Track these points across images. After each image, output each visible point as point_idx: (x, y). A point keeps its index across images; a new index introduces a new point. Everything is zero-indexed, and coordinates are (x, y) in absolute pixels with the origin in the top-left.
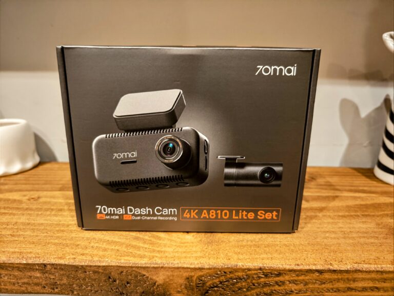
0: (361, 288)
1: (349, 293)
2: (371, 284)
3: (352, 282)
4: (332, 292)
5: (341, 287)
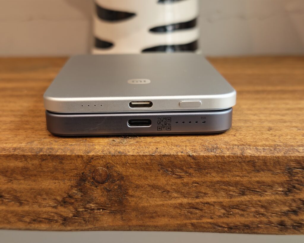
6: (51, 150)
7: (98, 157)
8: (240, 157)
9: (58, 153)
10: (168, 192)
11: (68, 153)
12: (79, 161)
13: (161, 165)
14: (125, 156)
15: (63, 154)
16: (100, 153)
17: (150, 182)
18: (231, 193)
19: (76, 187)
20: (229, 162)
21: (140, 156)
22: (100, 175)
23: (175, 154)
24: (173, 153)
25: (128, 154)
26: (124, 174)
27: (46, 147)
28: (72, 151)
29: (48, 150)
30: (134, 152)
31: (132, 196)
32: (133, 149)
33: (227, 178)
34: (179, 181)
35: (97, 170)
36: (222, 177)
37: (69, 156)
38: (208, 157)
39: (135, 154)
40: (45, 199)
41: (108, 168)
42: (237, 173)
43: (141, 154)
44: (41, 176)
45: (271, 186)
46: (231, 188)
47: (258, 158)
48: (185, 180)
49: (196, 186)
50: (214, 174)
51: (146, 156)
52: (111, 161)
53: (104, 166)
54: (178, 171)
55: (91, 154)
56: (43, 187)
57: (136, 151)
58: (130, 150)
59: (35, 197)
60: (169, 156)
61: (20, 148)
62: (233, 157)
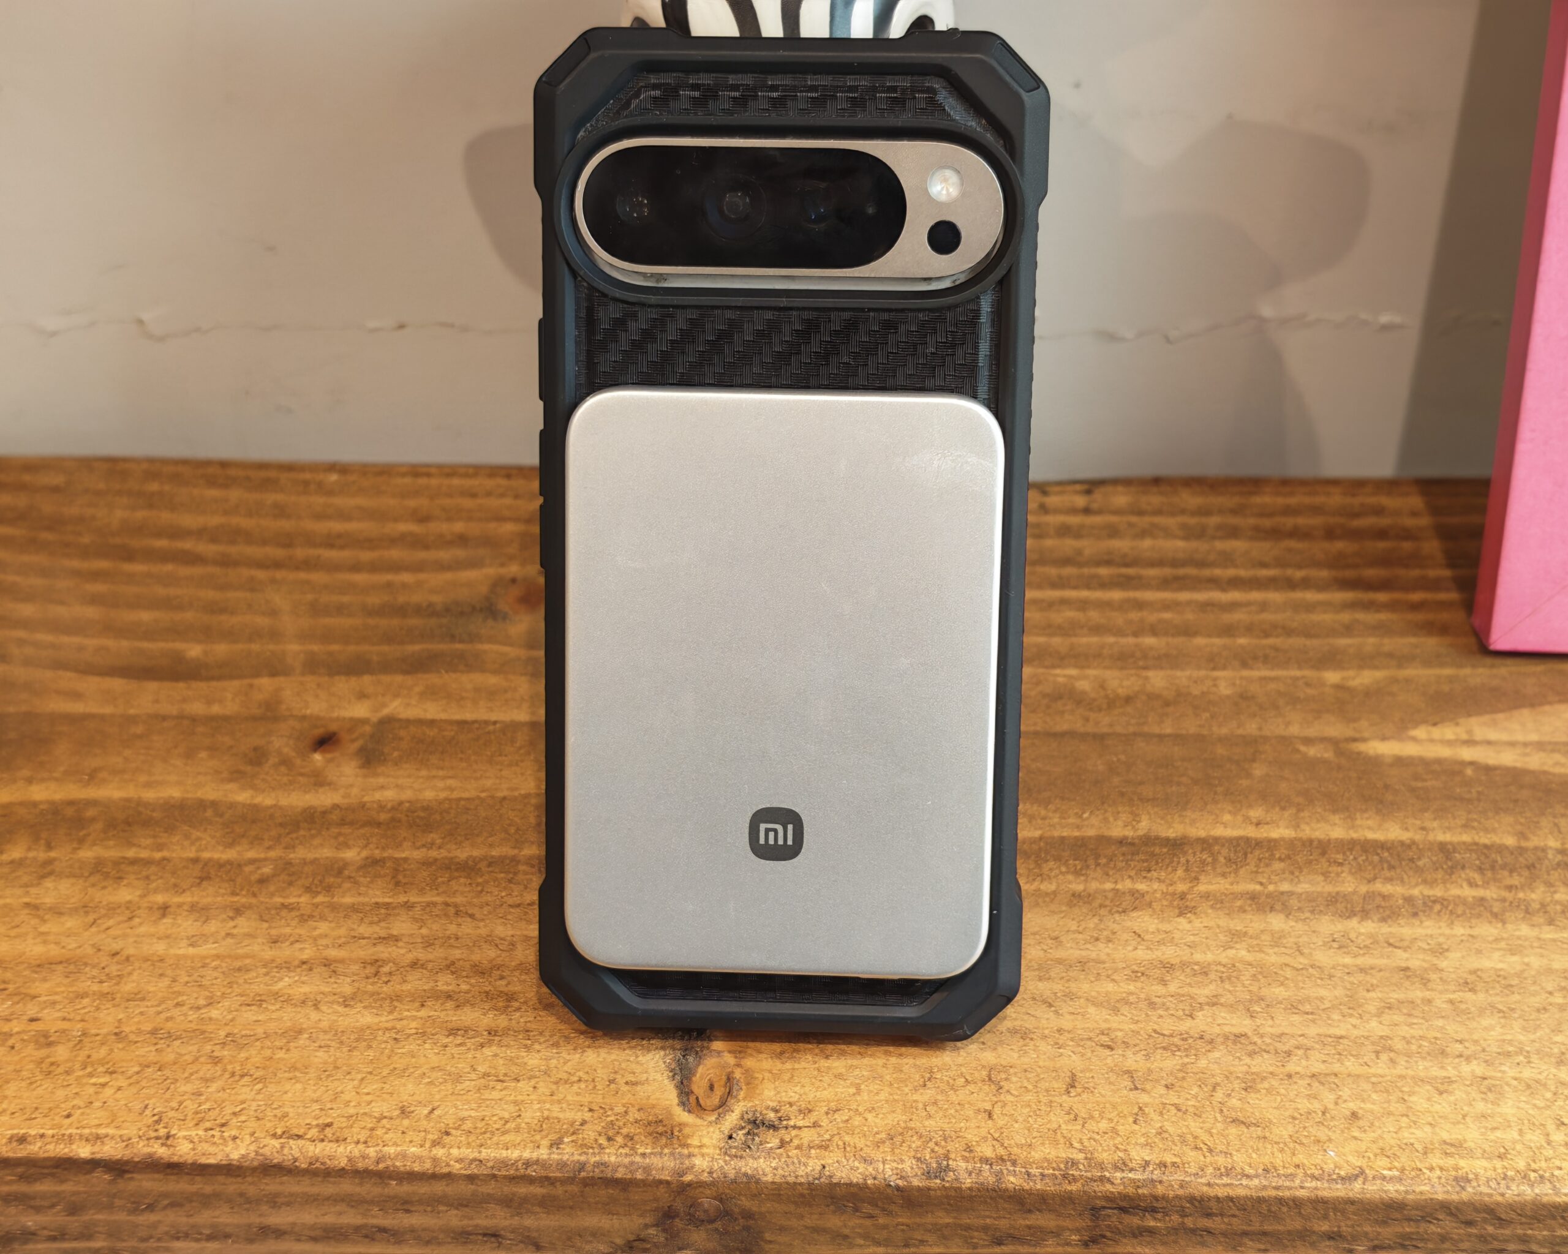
0: (313, 1227)
1: (272, 1245)
2: (351, 1218)
3: (264, 1208)
4: (197, 1240)
5: (227, 1225)
6: (602, 1168)
7: (701, 1184)
8: (994, 1190)
9: (619, 1175)
10: (846, 1237)
11: (639, 1175)
12: (662, 1189)
13: (832, 1198)
14: (758, 1181)
15: (629, 1176)
16: (705, 1177)
17: (808, 1222)
18: (975, 1241)
19: (657, 1225)
20: (971, 1197)
21: (787, 1183)
22: (706, 1211)
23: (861, 1181)
24: (856, 1178)
25: (764, 1179)
26: (754, 1209)
27: (593, 1160)
28: (647, 1169)
29: (598, 1167)
30: (775, 1175)
31: (770, 1242)
32: (775, 1169)
33: (966, 1220)
34: (868, 1222)
35: (701, 1204)
36: (955, 1218)
37: (643, 1181)
38: (929, 1189)
39: (778, 1179)
40: (591, 1242)
41: (721, 1201)
42: (987, 1213)
43: (791, 1179)
44: (582, 1210)
45: (1056, 1233)
46: (976, 1234)
47: (1030, 1193)
48: (881, 1221)
49: (903, 1230)
50: (941, 1214)
51: (801, 1184)
52: (727, 1191)
53: (715, 1198)
54: (867, 1209)
55: (688, 1178)
56: (587, 1224)
57: (780, 1172)
58: (768, 1170)
59: (569, 1239)
60: (850, 1185)
61: (538, 1160)
62: (979, 1190)
